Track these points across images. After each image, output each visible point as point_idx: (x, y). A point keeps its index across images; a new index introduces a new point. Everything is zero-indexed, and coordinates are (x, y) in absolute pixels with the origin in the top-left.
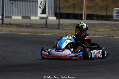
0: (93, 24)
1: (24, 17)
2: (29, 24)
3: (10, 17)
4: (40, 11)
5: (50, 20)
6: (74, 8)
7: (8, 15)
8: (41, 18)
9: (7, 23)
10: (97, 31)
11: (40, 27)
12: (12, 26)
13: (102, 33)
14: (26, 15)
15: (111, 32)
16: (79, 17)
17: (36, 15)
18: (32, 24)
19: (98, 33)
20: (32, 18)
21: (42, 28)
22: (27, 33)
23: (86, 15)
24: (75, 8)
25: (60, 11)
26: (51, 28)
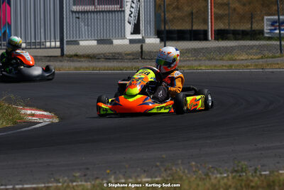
0: (226, 48)
1: (100, 42)
2: (112, 53)
3: (76, 43)
4: (129, 28)
5: (149, 44)
6: (192, 19)
7: (72, 39)
8: (132, 41)
9: (71, 54)
10: (236, 60)
11: (130, 59)
12: (79, 59)
13: (245, 63)
14: (105, 38)
15: (261, 60)
16: (202, 36)
17: (123, 37)
18: (115, 53)
19: (236, 63)
20: (116, 42)
21: (134, 59)
22: (107, 70)
23: (215, 31)
24: (194, 20)
25: (165, 27)
26: (152, 59)
